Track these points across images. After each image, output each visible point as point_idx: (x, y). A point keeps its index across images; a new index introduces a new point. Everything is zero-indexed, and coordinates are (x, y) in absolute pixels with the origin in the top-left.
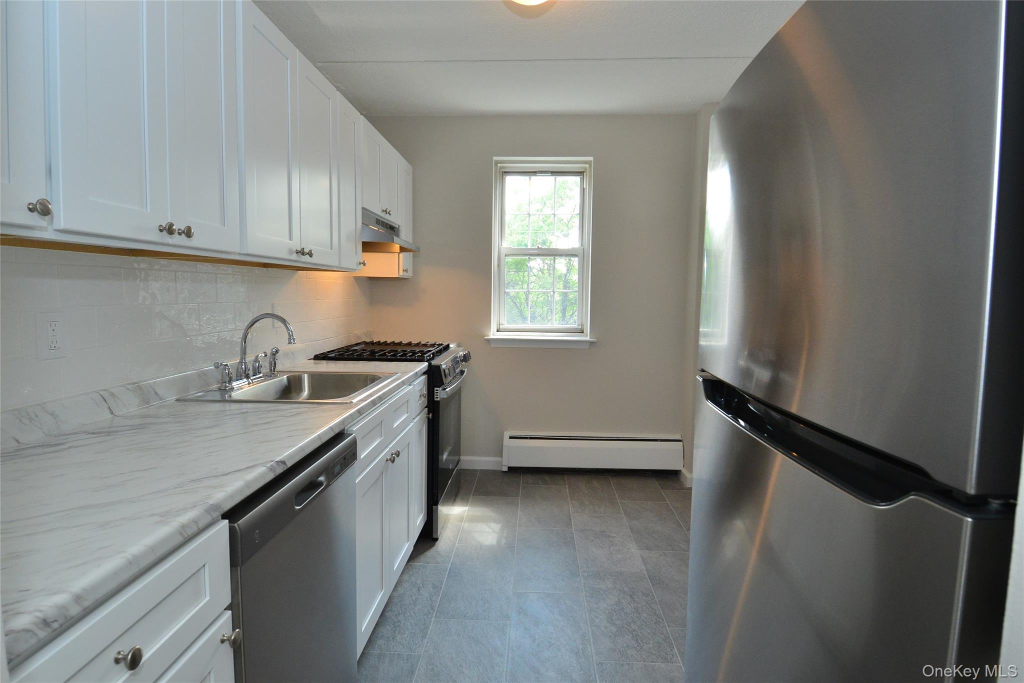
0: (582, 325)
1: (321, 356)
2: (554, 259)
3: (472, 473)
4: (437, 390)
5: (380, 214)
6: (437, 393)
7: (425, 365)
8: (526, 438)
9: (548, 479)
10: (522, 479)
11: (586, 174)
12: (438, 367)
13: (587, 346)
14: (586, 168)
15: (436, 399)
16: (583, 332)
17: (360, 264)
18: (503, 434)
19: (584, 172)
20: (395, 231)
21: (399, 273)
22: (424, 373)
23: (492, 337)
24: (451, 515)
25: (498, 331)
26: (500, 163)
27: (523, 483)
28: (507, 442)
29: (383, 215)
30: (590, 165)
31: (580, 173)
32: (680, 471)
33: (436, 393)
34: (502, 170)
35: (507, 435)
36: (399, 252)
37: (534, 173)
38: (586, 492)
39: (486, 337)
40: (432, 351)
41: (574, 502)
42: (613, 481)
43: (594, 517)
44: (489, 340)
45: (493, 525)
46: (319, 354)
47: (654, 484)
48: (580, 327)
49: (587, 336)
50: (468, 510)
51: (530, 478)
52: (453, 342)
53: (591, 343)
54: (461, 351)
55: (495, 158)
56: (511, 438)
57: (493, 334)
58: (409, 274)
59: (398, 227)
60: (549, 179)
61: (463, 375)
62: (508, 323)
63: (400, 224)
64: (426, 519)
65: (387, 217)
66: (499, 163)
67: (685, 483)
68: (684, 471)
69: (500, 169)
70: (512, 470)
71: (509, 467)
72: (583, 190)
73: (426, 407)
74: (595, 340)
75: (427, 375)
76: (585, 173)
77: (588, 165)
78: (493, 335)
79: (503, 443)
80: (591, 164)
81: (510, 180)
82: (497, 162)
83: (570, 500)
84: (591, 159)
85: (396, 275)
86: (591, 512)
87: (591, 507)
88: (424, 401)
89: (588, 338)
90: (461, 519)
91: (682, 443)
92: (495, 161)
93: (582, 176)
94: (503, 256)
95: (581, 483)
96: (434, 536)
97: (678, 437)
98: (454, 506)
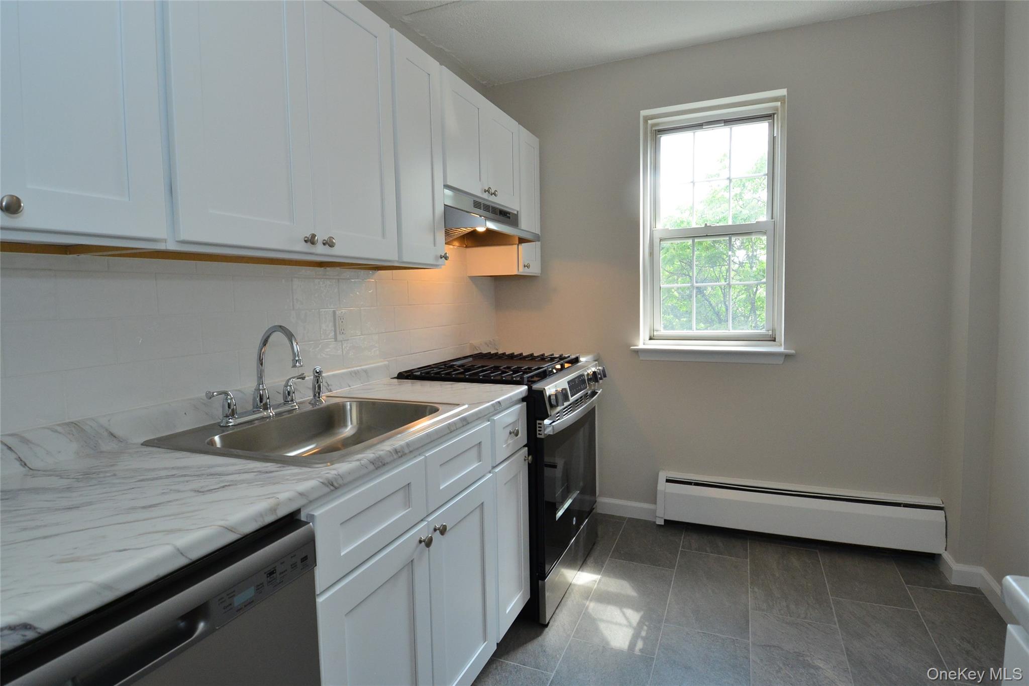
0: (773, 330)
1: (406, 375)
2: (730, 240)
3: (614, 521)
4: (541, 424)
5: (481, 196)
6: (541, 427)
7: (524, 388)
8: (689, 483)
9: (720, 544)
10: (683, 540)
11: (777, 116)
12: (541, 392)
13: (781, 361)
14: (776, 108)
15: (538, 436)
16: (774, 340)
17: (441, 258)
18: (658, 474)
19: (774, 114)
20: (509, 218)
21: (518, 270)
22: (523, 399)
23: (641, 346)
24: (575, 585)
25: (651, 339)
26: (652, 119)
27: (683, 547)
28: (662, 485)
29: (485, 196)
30: (783, 103)
31: (768, 117)
32: (940, 555)
33: (539, 427)
34: (654, 129)
35: (662, 476)
36: (517, 243)
37: (700, 126)
38: (777, 575)
39: (632, 347)
40: (544, 368)
41: (756, 589)
42: (823, 560)
43: (787, 623)
44: (637, 352)
45: (629, 612)
46: (404, 372)
47: (893, 573)
48: (770, 333)
49: (781, 345)
50: (600, 580)
51: (694, 540)
52: (586, 353)
53: (787, 356)
54: (593, 366)
55: (644, 113)
56: (668, 481)
57: (643, 342)
58: (535, 270)
59: (516, 213)
60: (722, 131)
61: (593, 397)
62: (665, 328)
63: (518, 210)
64: (528, 597)
65: (492, 198)
66: (649, 120)
67: (947, 576)
68: (947, 556)
69: (651, 128)
70: (671, 525)
71: (666, 521)
72: (773, 141)
73: (525, 446)
74: (793, 351)
75: (525, 403)
76: (775, 116)
77: (779, 104)
78: (644, 344)
79: (657, 487)
80: (784, 100)
81: (666, 140)
82: (646, 119)
83: (752, 583)
84: (783, 92)
85: (515, 272)
86: (782, 612)
87: (784, 604)
88: (523, 437)
89: (782, 349)
90: (588, 594)
91: (943, 511)
92: (644, 116)
93: (771, 121)
94: (656, 241)
95: (771, 557)
96: (542, 622)
97: (936, 502)
98: (582, 571)
